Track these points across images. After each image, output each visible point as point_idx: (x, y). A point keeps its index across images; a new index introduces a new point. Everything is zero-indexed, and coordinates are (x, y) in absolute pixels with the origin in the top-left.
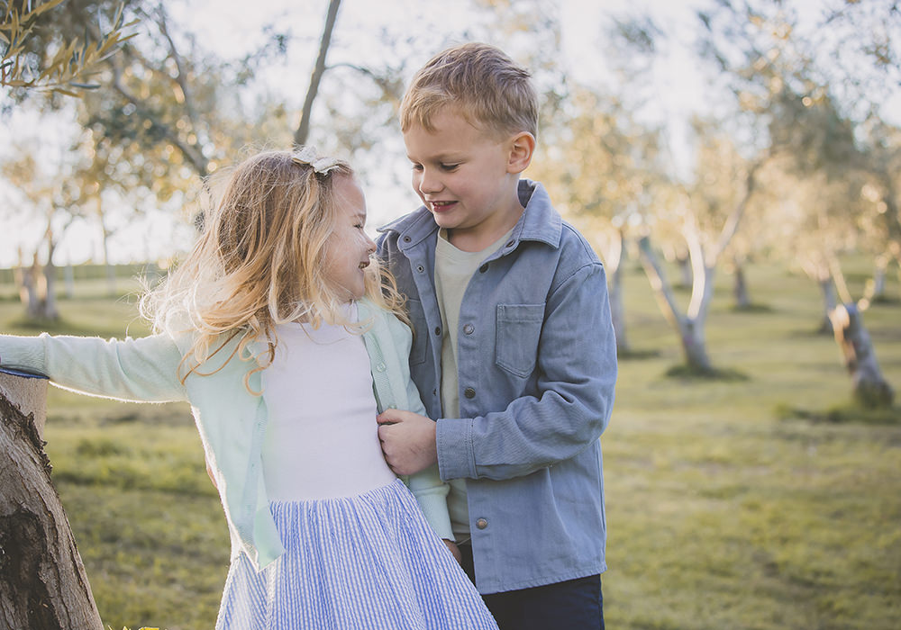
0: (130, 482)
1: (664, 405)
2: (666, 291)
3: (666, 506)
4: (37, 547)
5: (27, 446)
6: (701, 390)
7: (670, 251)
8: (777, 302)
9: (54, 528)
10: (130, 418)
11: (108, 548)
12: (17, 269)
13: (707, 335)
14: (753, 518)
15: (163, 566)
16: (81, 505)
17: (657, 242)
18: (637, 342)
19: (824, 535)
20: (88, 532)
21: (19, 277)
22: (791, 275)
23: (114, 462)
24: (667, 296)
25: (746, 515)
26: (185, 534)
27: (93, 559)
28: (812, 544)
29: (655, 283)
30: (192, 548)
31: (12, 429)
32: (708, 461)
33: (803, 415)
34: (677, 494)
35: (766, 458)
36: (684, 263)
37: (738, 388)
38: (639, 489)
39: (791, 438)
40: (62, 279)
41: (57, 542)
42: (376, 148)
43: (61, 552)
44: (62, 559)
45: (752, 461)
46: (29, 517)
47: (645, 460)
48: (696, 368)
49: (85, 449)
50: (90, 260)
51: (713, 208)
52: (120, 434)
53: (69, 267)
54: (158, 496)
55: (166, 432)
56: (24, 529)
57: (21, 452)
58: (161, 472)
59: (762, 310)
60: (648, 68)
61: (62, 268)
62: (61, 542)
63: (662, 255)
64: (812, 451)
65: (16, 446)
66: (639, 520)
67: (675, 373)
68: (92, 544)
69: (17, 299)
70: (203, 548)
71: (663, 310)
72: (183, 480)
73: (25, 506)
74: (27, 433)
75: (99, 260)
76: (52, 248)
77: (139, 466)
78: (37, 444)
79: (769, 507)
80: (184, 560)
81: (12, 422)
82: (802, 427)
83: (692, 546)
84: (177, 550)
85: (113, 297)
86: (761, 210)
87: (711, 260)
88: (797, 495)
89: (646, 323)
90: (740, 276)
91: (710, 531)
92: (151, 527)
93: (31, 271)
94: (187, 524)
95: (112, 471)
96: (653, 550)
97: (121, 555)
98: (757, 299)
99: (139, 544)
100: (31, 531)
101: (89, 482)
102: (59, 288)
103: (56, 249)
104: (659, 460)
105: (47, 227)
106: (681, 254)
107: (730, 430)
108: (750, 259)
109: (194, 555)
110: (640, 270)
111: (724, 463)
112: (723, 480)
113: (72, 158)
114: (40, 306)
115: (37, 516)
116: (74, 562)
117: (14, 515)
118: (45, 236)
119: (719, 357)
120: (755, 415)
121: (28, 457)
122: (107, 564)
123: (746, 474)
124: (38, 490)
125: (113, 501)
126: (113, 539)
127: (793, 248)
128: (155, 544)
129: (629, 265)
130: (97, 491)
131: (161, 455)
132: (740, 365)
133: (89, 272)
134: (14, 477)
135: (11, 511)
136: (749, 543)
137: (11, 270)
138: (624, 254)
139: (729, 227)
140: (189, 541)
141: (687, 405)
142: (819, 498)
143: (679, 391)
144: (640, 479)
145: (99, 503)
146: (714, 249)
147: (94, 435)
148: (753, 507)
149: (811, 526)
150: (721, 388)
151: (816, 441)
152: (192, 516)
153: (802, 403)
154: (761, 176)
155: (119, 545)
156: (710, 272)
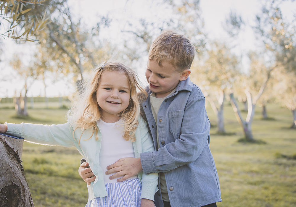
0: (51, 173)
1: (237, 152)
2: (238, 112)
3: (236, 187)
4: (18, 197)
5: (16, 162)
6: (250, 147)
7: (240, 99)
8: (276, 117)
9: (24, 190)
10: (52, 151)
11: (42, 196)
12: (14, 98)
13: (252, 128)
14: (266, 192)
15: (61, 203)
16: (34, 181)
17: (235, 95)
18: (228, 130)
19: (290, 199)
20: (36, 190)
21: (15, 101)
22: (282, 108)
23: (46, 166)
24: (239, 114)
25: (263, 191)
26: (69, 192)
27: (37, 200)
28: (286, 202)
29: (235, 109)
30: (72, 197)
31: (10, 156)
32: (251, 172)
33: (284, 157)
34: (240, 183)
35: (271, 171)
36: (245, 103)
37: (262, 146)
38: (227, 181)
39: (280, 164)
40: (30, 102)
41: (25, 195)
42: (140, 60)
43: (26, 199)
44: (26, 201)
45: (266, 172)
46: (15, 186)
47: (229, 171)
48: (248, 139)
49: (36, 161)
50: (40, 96)
51: (255, 84)
52: (48, 157)
53: (32, 98)
54: (60, 178)
55: (64, 156)
56: (14, 190)
57: (13, 164)
58: (62, 170)
59: (272, 119)
60: (237, 34)
61: (30, 98)
62: (26, 195)
63: (237, 99)
64: (287, 169)
65: (12, 162)
66: (227, 191)
67: (241, 141)
68: (37, 194)
69: (14, 108)
70: (76, 197)
71: (237, 119)
72: (69, 173)
73: (14, 183)
74: (16, 158)
75: (43, 96)
76: (27, 91)
77: (54, 168)
78: (19, 161)
79: (272, 188)
80: (69, 201)
81: (11, 154)
82: (284, 161)
83: (245, 201)
84: (67, 198)
85: (47, 109)
86: (272, 85)
87: (254, 102)
88: (282, 184)
89: (231, 123)
90: (264, 108)
91: (251, 196)
92: (58, 189)
93: (19, 99)
94: (70, 189)
95: (44, 169)
96: (231, 202)
97: (47, 199)
98: (270, 116)
99: (53, 195)
100: (16, 191)
101: (37, 173)
102: (29, 105)
103: (28, 91)
104: (234, 171)
105: (25, 84)
106: (244, 100)
107: (259, 161)
108: (268, 102)
109: (72, 199)
110: (230, 105)
111: (257, 173)
112: (256, 178)
113: (34, 59)
114: (22, 111)
115: (18, 186)
116: (31, 202)
117: (10, 186)
118: (24, 87)
119: (256, 136)
120: (268, 156)
121: (16, 166)
122: (42, 202)
123: (264, 177)
124: (19, 177)
125: (45, 180)
126: (44, 193)
127: (283, 98)
128: (59, 195)
129: (226, 103)
130: (39, 176)
131: (62, 164)
132: (264, 139)
133: (39, 100)
134: (11, 172)
135: (9, 184)
136: (265, 201)
137: (12, 98)
138: (224, 99)
139: (261, 91)
140: (71, 195)
141: (245, 152)
142: (289, 186)
143: (242, 147)
144: (228, 178)
145: (40, 180)
146: (256, 98)
147: (39, 156)
148: (266, 188)
149: (286, 195)
150: (257, 146)
151: (289, 166)
152: (72, 186)
153: (284, 153)
154: (272, 73)
155: (46, 195)
156: (254, 106)
